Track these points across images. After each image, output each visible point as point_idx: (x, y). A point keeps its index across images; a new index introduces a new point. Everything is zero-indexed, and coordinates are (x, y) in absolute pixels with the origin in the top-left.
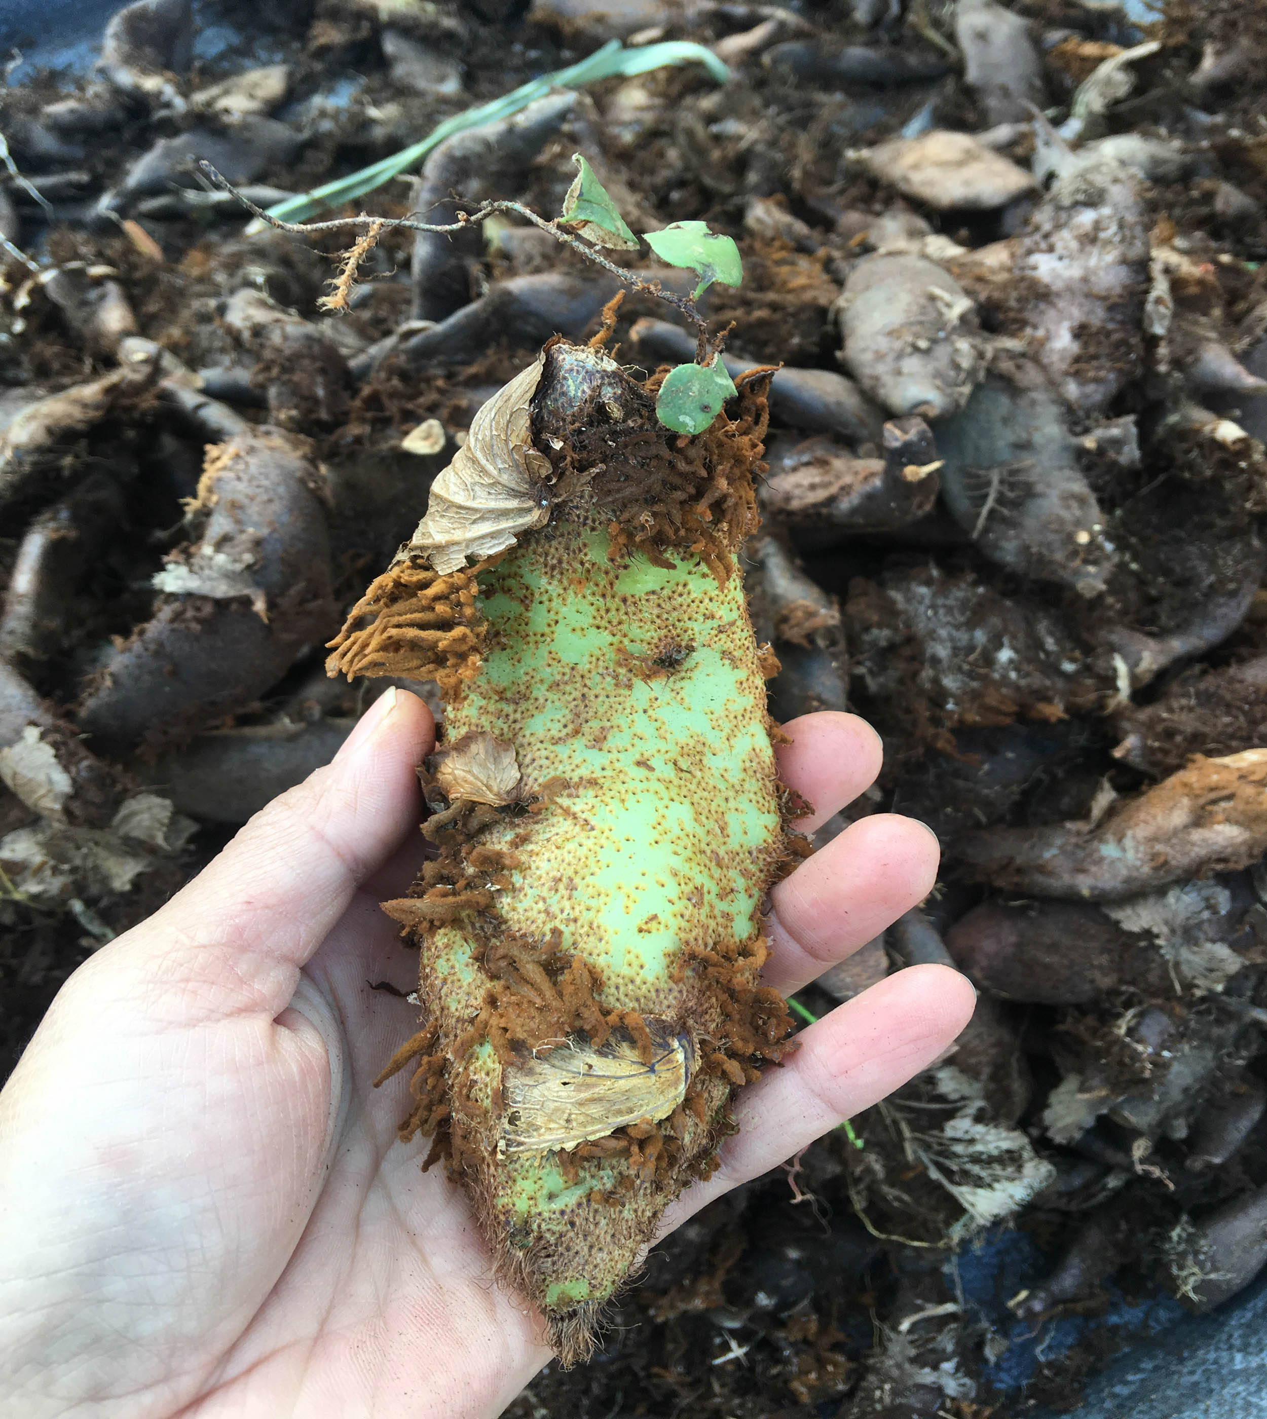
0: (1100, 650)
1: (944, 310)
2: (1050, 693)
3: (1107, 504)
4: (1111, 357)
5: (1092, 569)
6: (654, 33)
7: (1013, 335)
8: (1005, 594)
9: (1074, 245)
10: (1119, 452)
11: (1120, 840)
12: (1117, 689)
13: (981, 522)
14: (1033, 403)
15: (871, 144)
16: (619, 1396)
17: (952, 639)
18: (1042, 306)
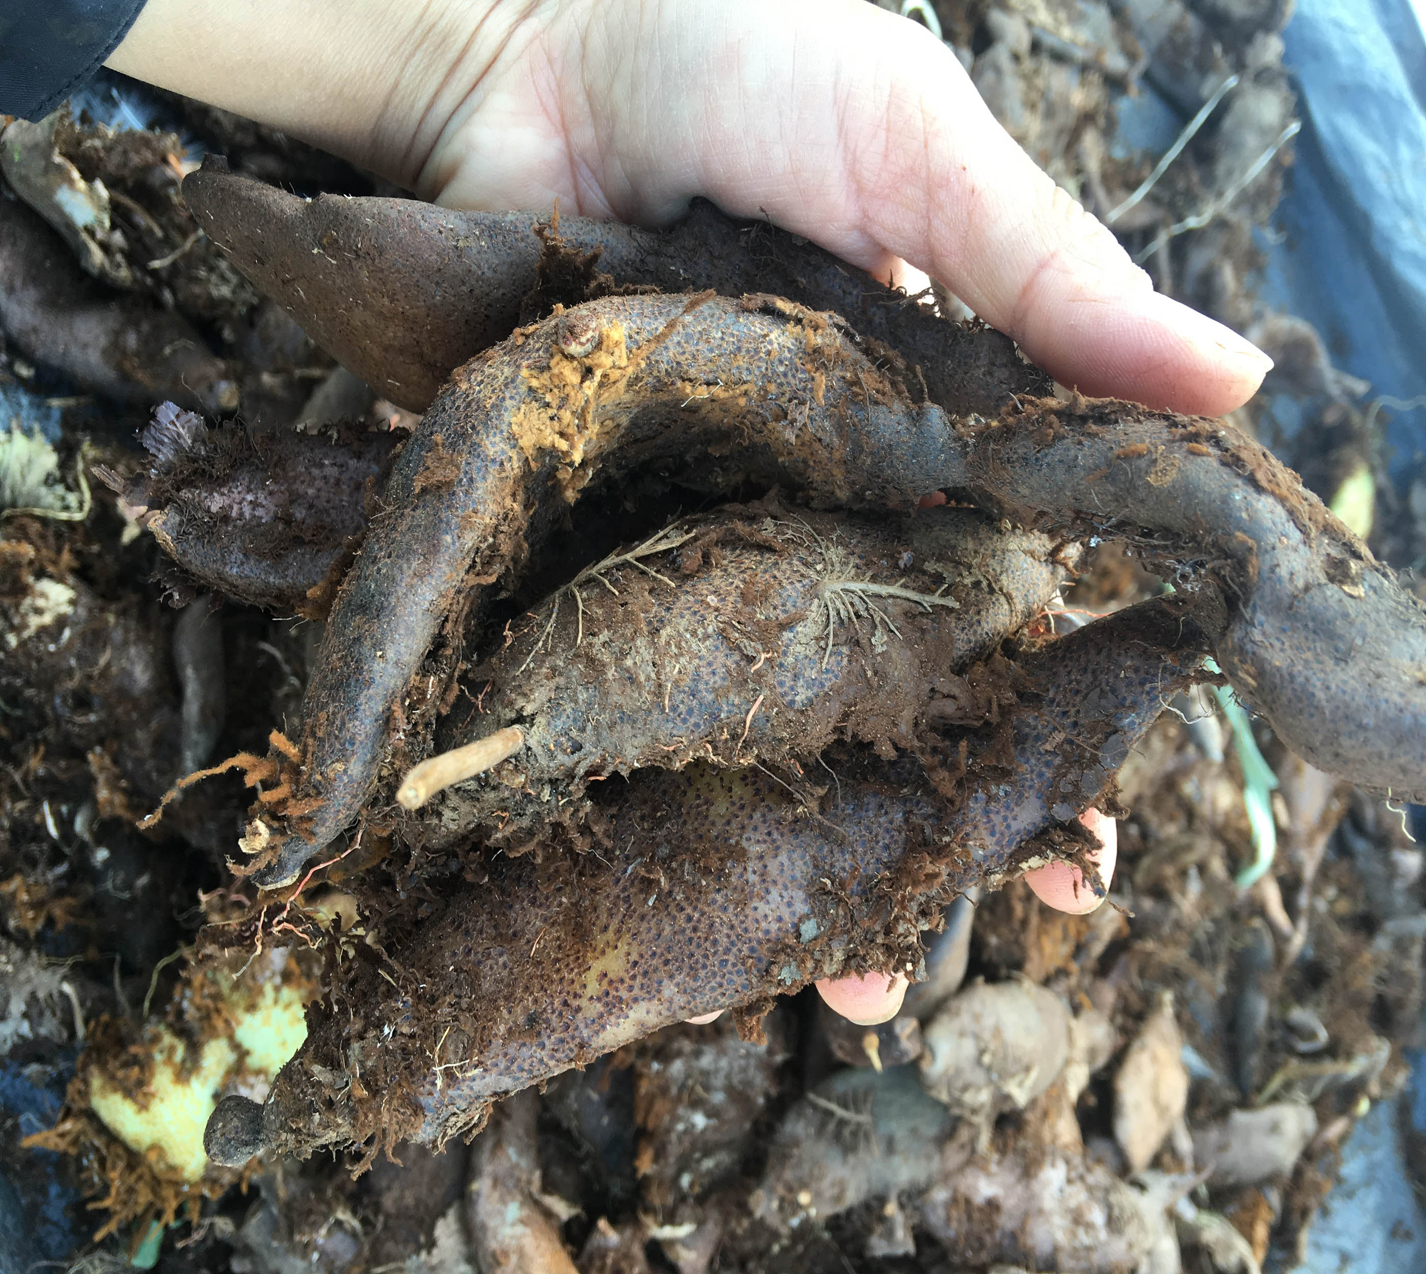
0: (699, 1211)
1: (1017, 1079)
2: (662, 1162)
3: (834, 1223)
4: (968, 1234)
5: (775, 1204)
6: (1284, 819)
7: (993, 1142)
8: (755, 1123)
9: (1073, 1203)
10: (881, 1236)
11: (523, 1222)
12: (662, 1225)
13: (823, 1102)
14: (929, 1158)
15: (1178, 1017)
16: (19, 713)
17: (717, 1071)
18: (1018, 1171)
